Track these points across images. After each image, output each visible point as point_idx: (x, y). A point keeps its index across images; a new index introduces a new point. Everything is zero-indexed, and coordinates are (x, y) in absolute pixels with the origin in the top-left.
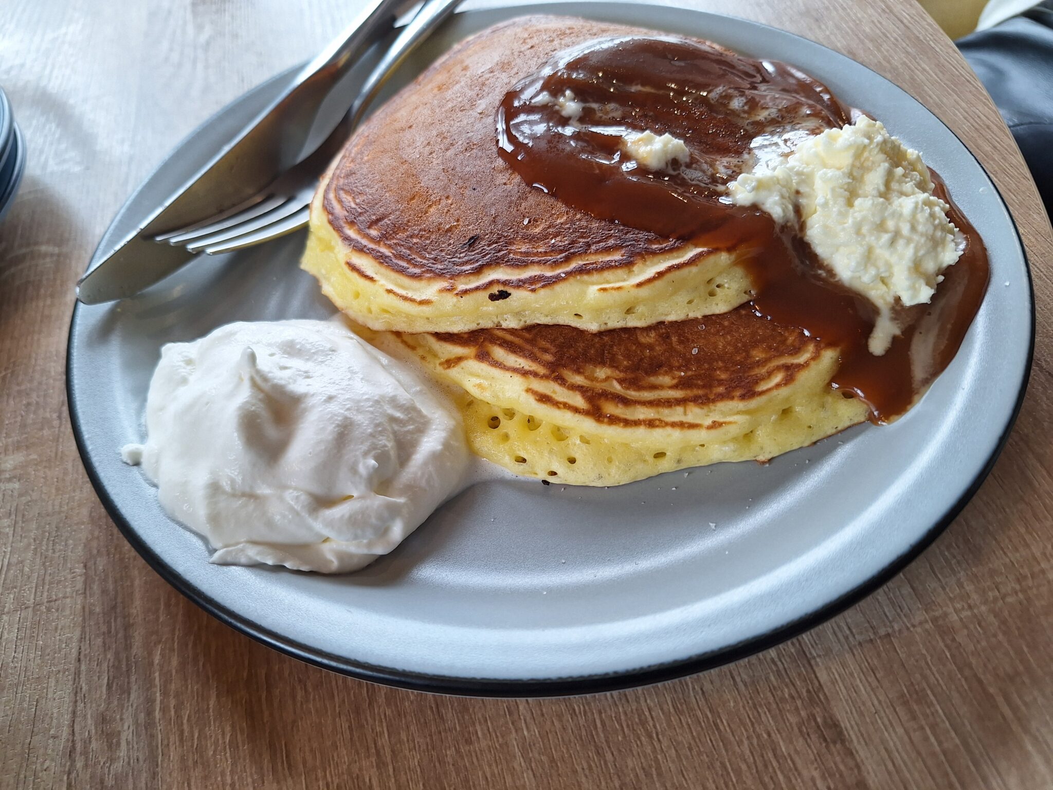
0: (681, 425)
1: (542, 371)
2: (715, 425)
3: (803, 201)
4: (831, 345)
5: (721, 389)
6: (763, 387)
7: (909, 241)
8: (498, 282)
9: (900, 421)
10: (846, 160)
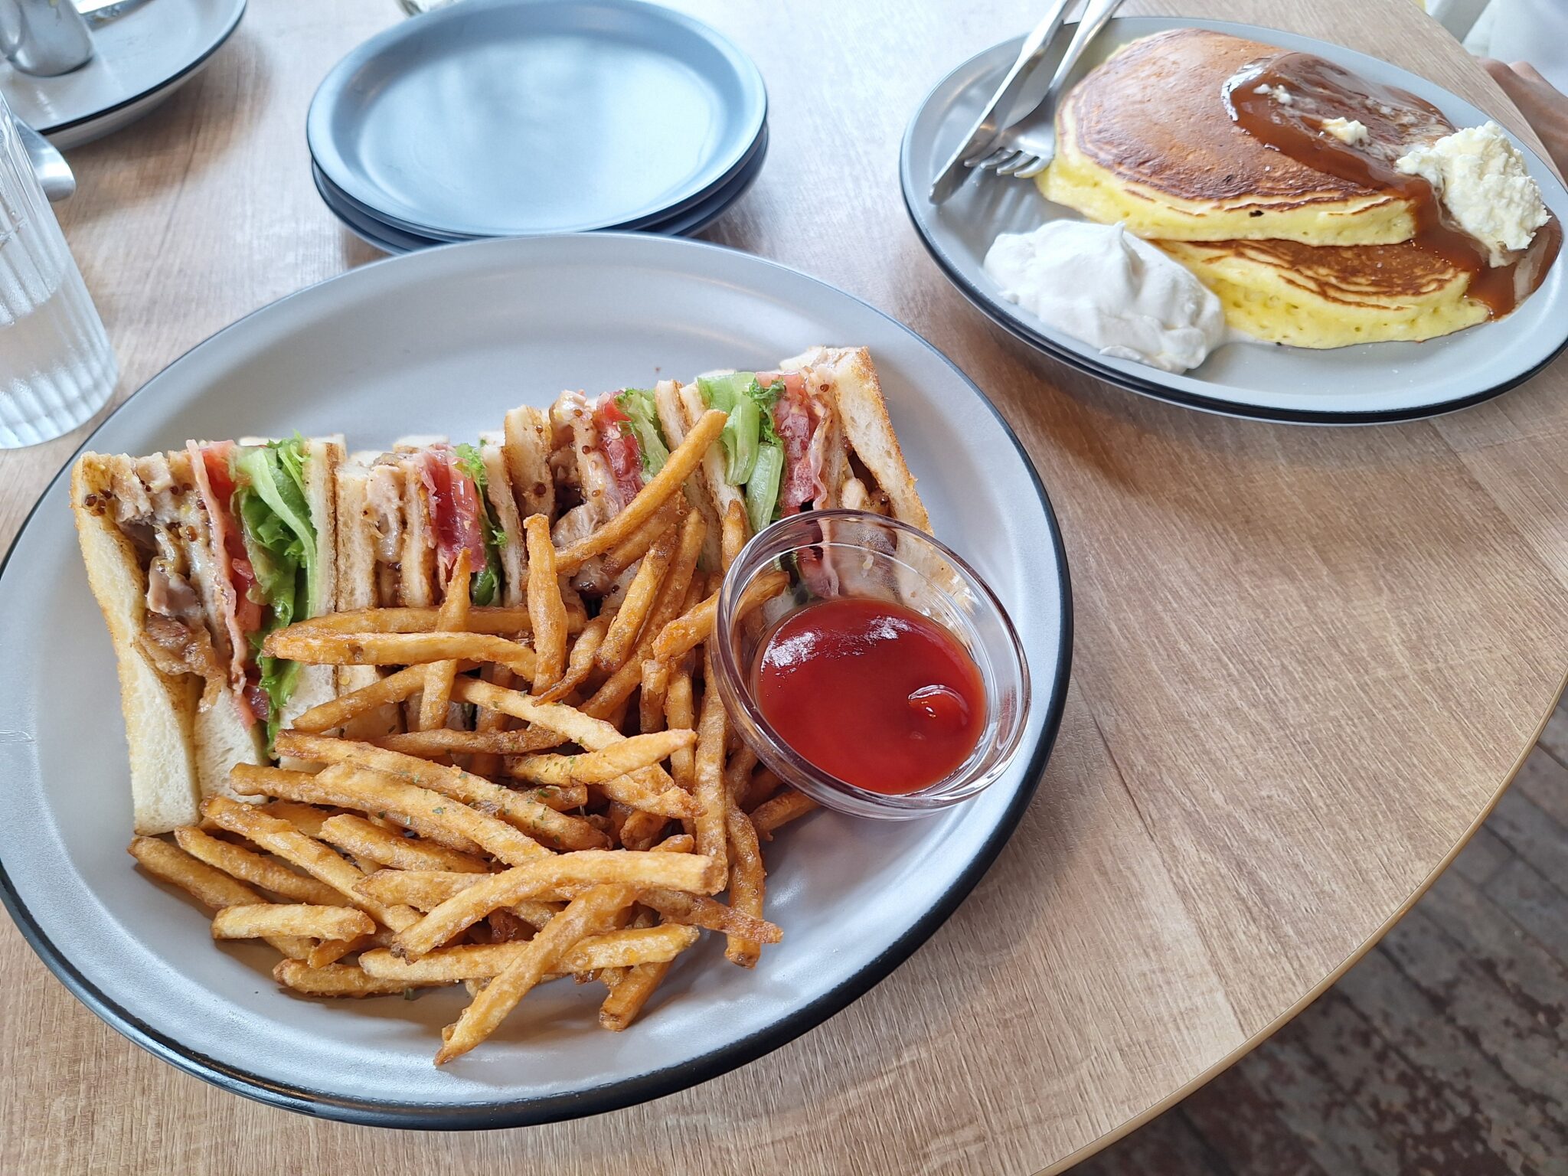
0: (1378, 307)
1: (1286, 265)
2: (1399, 309)
3: (1446, 175)
4: (1464, 270)
5: (1399, 289)
6: (1424, 290)
7: (1518, 205)
8: (1254, 204)
9: (1507, 319)
10: (1478, 149)
